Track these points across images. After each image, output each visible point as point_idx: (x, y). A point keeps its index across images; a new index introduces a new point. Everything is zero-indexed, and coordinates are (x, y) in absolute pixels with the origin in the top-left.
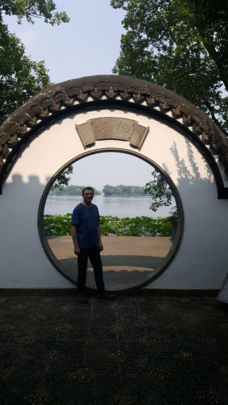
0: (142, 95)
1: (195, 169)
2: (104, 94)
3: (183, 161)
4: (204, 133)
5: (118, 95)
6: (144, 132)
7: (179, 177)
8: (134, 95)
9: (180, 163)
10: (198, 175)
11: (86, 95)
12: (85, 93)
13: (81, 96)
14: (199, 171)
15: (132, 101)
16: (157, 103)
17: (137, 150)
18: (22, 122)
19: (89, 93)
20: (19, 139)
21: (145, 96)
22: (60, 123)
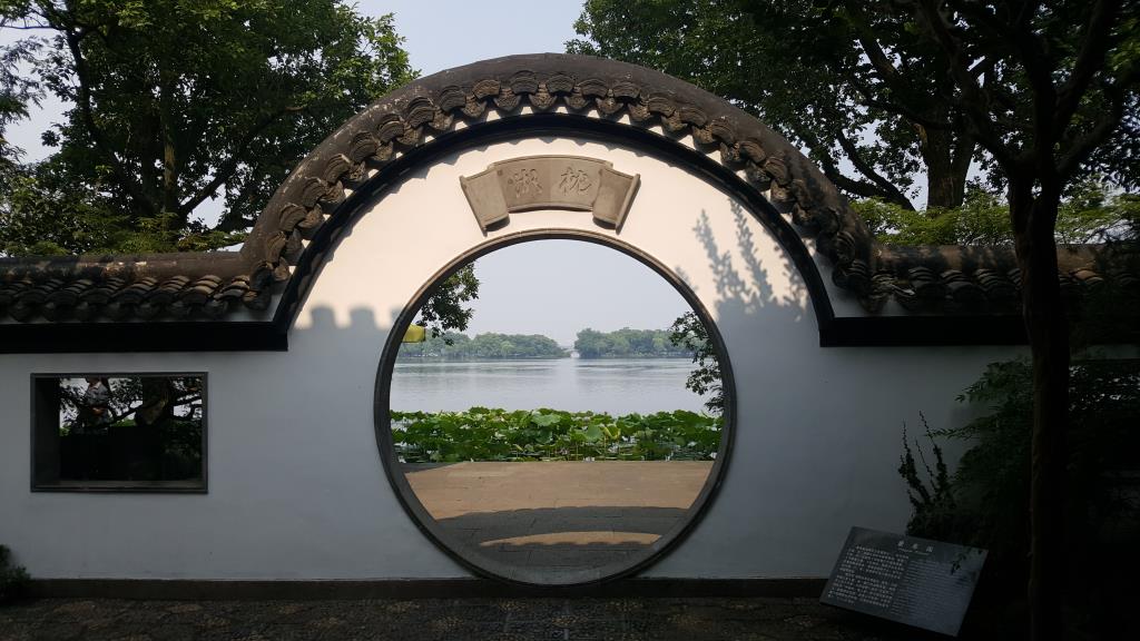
0: (618, 100)
1: (760, 275)
2: (525, 101)
3: (726, 257)
4: (774, 184)
5: (561, 102)
6: (628, 188)
7: (720, 297)
8: (599, 101)
9: (720, 263)
10: (766, 289)
11: (482, 107)
12: (481, 101)
13: (472, 109)
14: (769, 280)
15: (593, 114)
16: (656, 118)
17: (611, 233)
18: (332, 176)
19: (489, 100)
20: (326, 217)
21: (626, 103)
22: (424, 175)
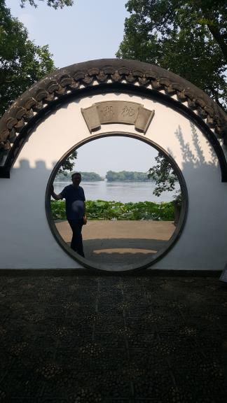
0: (147, 78)
1: (200, 153)
2: (109, 77)
3: (187, 145)
4: (208, 116)
5: (124, 78)
6: (150, 115)
7: (184, 161)
8: (140, 79)
9: (185, 147)
10: (202, 158)
11: (91, 79)
12: (91, 77)
13: (87, 80)
14: (204, 155)
15: (137, 84)
16: (163, 87)
17: (142, 134)
18: (28, 106)
19: (94, 77)
20: (26, 123)
21: (151, 80)
22: (66, 107)
